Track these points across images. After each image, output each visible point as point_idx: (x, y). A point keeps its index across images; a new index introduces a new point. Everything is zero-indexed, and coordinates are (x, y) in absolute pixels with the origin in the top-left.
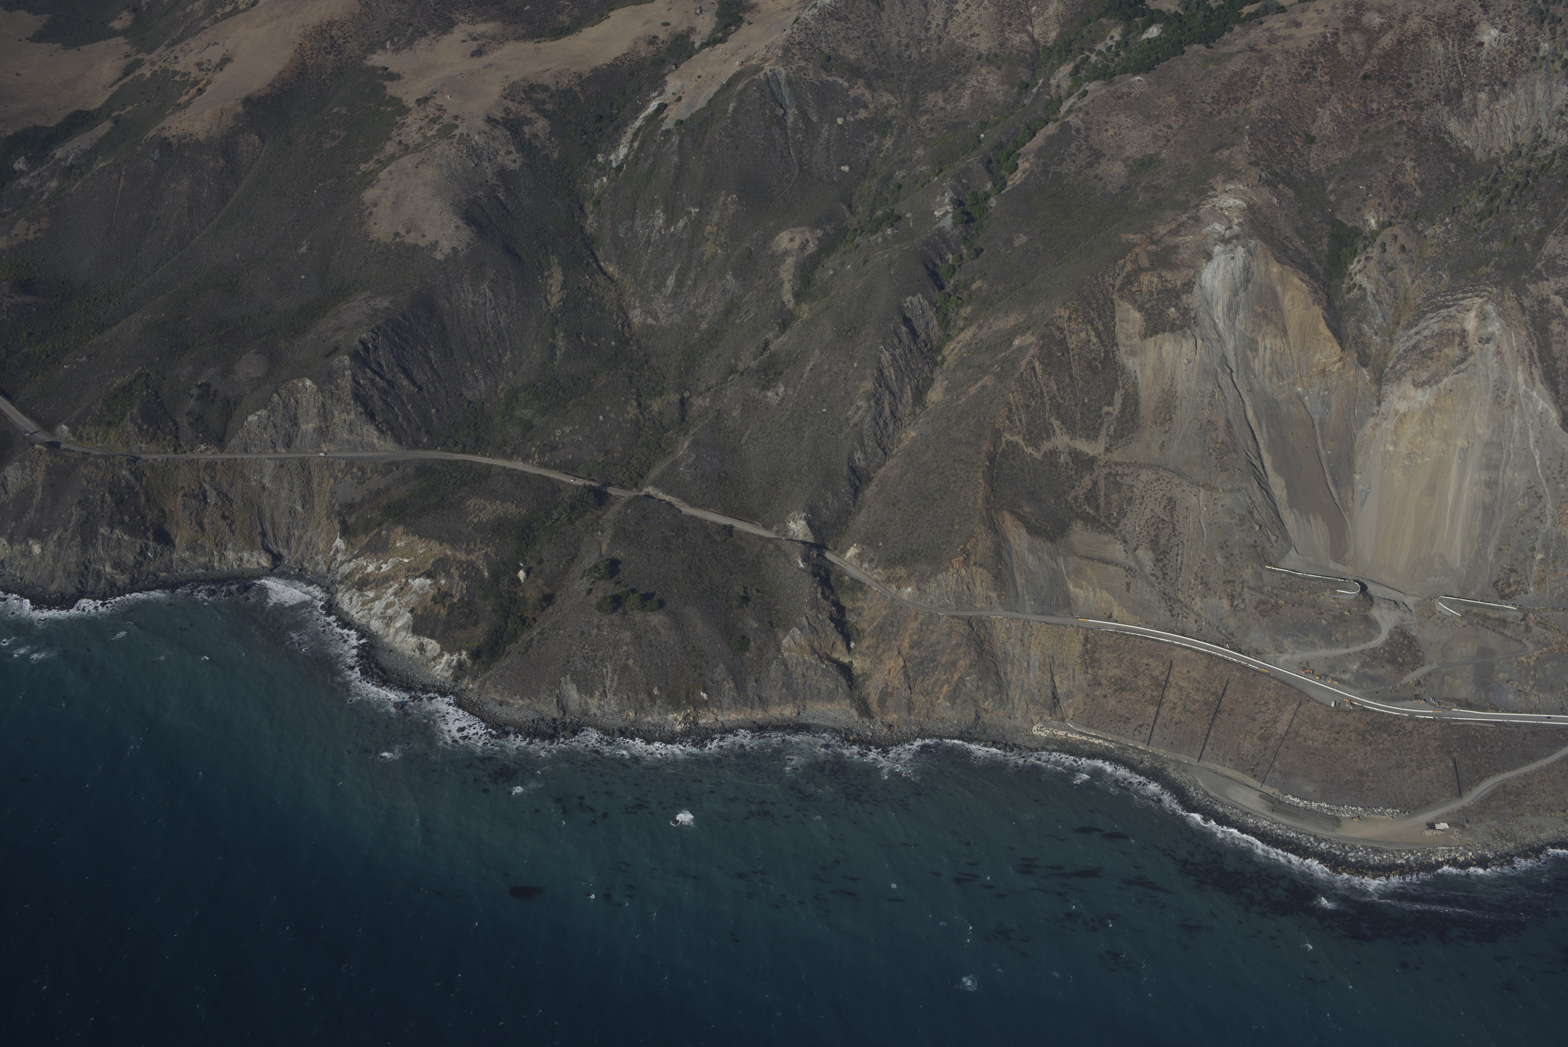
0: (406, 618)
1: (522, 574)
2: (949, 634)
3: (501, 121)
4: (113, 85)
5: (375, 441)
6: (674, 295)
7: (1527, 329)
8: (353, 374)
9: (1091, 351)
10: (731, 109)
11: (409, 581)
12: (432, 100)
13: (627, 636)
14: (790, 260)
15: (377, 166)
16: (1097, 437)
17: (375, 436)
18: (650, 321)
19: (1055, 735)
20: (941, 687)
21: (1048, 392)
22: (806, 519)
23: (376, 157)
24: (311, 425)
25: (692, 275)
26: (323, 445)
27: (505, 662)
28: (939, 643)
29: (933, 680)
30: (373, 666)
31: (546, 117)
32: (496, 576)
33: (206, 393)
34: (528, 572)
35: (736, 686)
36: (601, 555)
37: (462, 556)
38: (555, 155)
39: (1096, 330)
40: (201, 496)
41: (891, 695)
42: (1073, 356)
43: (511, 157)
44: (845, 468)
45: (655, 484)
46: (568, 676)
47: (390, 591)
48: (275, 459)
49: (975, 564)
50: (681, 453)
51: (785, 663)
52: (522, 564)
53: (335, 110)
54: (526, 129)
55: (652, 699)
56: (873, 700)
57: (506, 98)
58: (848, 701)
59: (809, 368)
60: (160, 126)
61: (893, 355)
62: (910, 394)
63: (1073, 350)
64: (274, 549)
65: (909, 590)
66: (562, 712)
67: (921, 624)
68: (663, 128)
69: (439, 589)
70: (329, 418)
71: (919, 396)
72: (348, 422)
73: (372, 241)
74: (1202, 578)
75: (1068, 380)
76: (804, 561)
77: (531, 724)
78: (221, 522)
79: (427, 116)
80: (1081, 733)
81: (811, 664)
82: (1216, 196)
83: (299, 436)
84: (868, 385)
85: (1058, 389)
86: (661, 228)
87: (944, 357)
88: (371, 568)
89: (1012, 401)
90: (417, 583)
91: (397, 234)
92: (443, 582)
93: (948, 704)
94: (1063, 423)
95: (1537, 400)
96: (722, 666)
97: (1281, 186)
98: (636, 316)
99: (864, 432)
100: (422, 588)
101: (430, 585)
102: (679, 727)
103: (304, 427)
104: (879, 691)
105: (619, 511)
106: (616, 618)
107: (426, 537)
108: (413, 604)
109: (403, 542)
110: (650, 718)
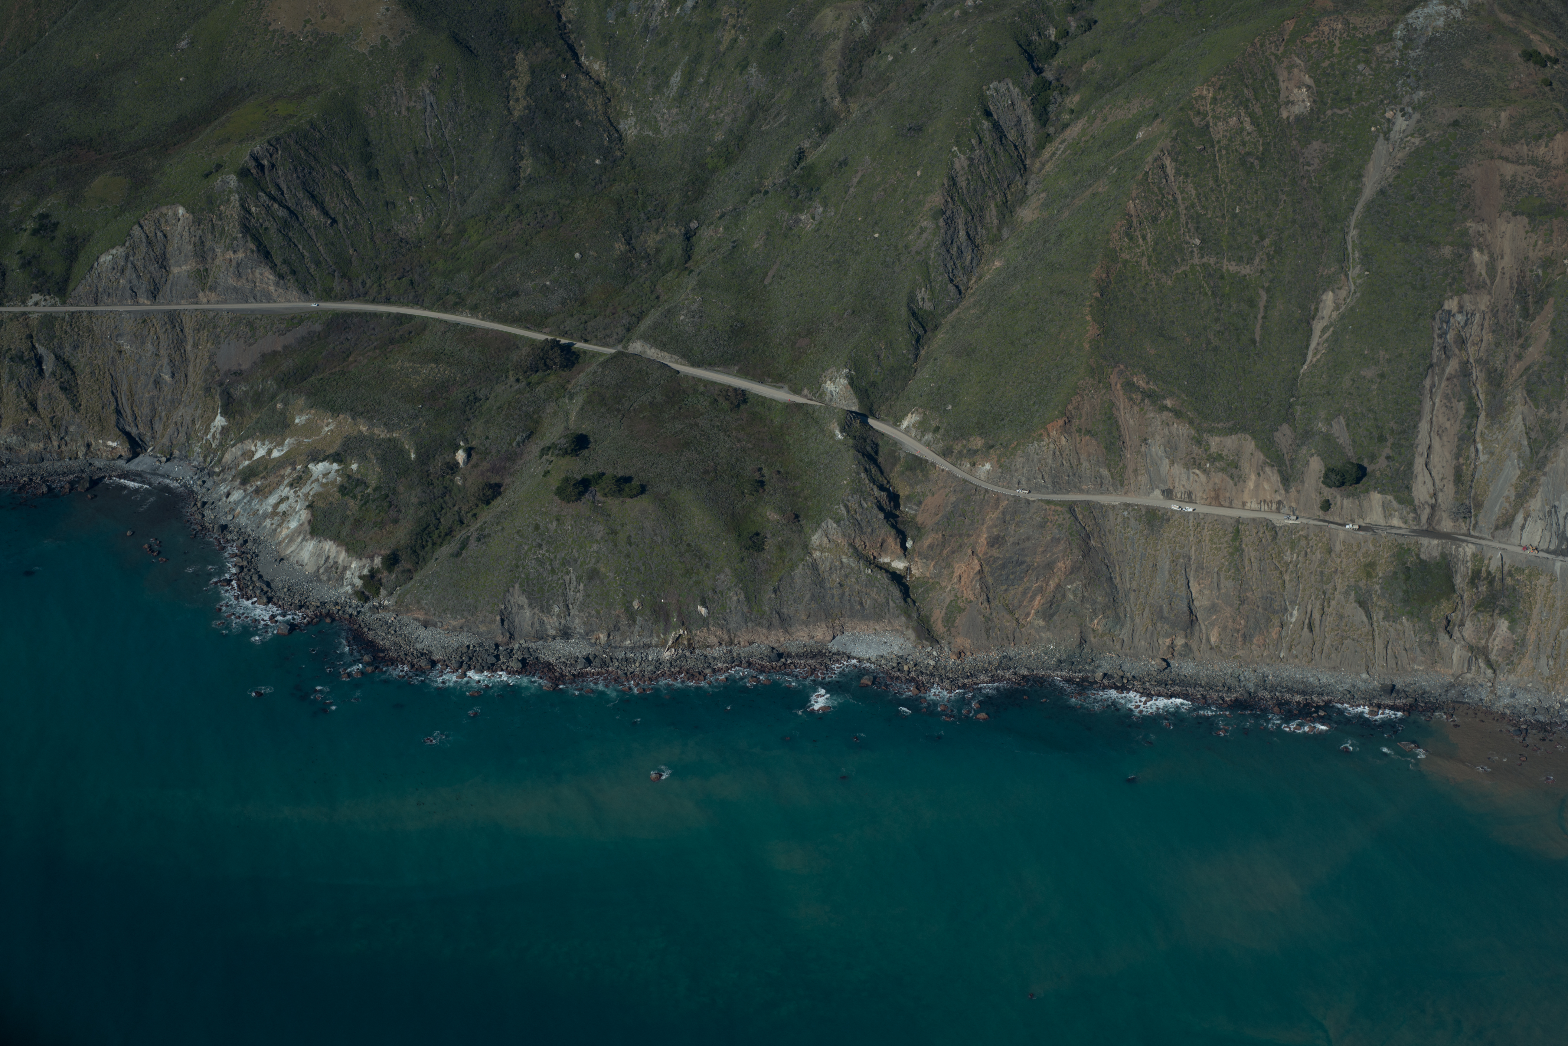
0: (303, 515)
1: (460, 456)
2: (1042, 526)
5: (272, 289)
6: (681, 97)
8: (241, 199)
9: (1244, 144)
11: (310, 466)
13: (599, 530)
14: (836, 45)
17: (271, 283)
18: (648, 133)
20: (1032, 598)
21: (1183, 199)
22: (847, 377)
24: (184, 268)
25: (705, 70)
26: (201, 295)
27: (432, 567)
28: (1028, 538)
29: (1021, 589)
30: (255, 578)
32: (425, 457)
33: (44, 227)
34: (469, 452)
35: (747, 598)
36: (567, 428)
37: (381, 433)
39: (1251, 115)
40: (34, 362)
41: (961, 610)
42: (1219, 151)
44: (904, 310)
45: (646, 338)
46: (517, 586)
47: (285, 481)
48: (135, 312)
49: (1079, 431)
50: (683, 297)
51: (814, 566)
52: (462, 444)
55: (632, 615)
56: (937, 617)
58: (903, 619)
59: (855, 180)
61: (970, 159)
62: (994, 212)
63: (1219, 142)
64: (134, 431)
65: (988, 466)
66: (508, 635)
67: (1004, 513)
69: (349, 476)
70: (209, 259)
71: (1007, 210)
72: (234, 263)
73: (274, 31)
75: (1211, 183)
76: (843, 430)
77: (465, 650)
78: (60, 395)
81: (852, 569)
83: (169, 282)
84: (936, 199)
85: (1198, 196)
86: (663, 10)
87: (1041, 163)
88: (261, 453)
89: (1133, 212)
90: (319, 469)
91: (308, 22)
92: (354, 467)
93: (1042, 623)
94: (1204, 241)
96: (727, 570)
98: (629, 127)
99: (931, 263)
100: (326, 475)
101: (337, 471)
102: (668, 653)
103: (175, 270)
104: (946, 605)
105: (595, 372)
106: (582, 507)
107: (334, 409)
108: (314, 496)
109: (304, 418)
110: (628, 642)
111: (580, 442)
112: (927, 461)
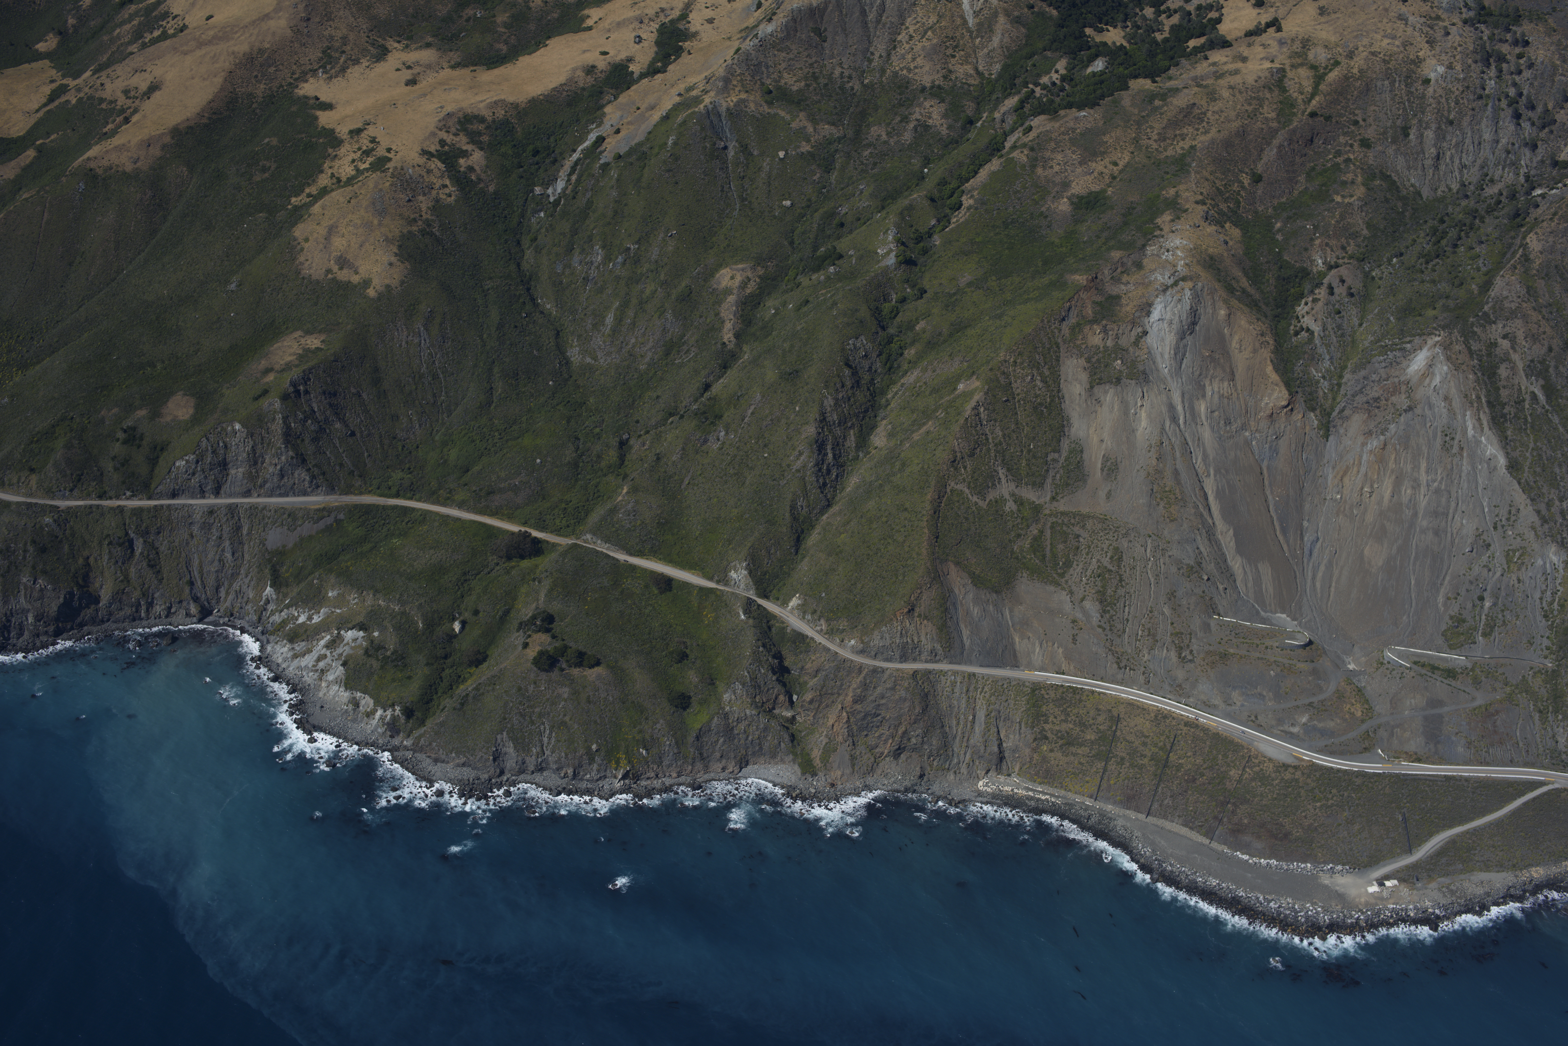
0: (338, 671)
1: (457, 626)
2: (893, 688)
3: (435, 153)
4: (37, 111)
5: (307, 486)
6: (614, 333)
7: (1476, 374)
8: (283, 418)
9: (1036, 396)
10: (670, 142)
11: (342, 632)
12: (365, 132)
13: (565, 692)
14: (731, 299)
15: (308, 200)
16: (1043, 484)
17: (306, 481)
18: (588, 360)
19: (1001, 791)
20: (886, 741)
21: (993, 438)
22: (747, 568)
23: (307, 190)
24: (240, 470)
25: (631, 313)
26: (253, 491)
27: (438, 716)
28: (883, 697)
29: (877, 734)
31: (481, 149)
32: (430, 627)
33: (132, 437)
34: (464, 624)
35: (677, 743)
36: (537, 606)
37: (396, 607)
38: (492, 188)
39: (1041, 375)
40: (127, 544)
41: (834, 750)
42: (1019, 401)
43: (447, 191)
44: (788, 515)
45: (593, 532)
46: (505, 733)
47: (322, 643)
49: (920, 616)
50: (620, 498)
51: (726, 717)
52: (457, 615)
53: (266, 140)
54: (462, 161)
55: (591, 756)
56: (816, 754)
57: (441, 130)
58: (791, 757)
59: (750, 411)
60: (86, 156)
61: (837, 400)
62: (853, 438)
63: (1018, 395)
65: (853, 642)
66: (498, 771)
67: (865, 678)
68: (602, 162)
69: (372, 642)
70: (259, 463)
71: (863, 442)
72: (279, 467)
73: (303, 278)
74: (1149, 629)
75: (1013, 426)
76: (745, 613)
78: (147, 570)
79: (359, 149)
80: (1028, 789)
81: (753, 718)
82: (1163, 236)
83: (229, 481)
84: (811, 430)
85: (1004, 436)
86: (600, 265)
87: (887, 401)
88: (302, 619)
89: (957, 449)
90: (349, 635)
91: (329, 271)
92: (376, 634)
93: (893, 760)
94: (1008, 470)
95: (1486, 446)
96: (661, 721)
97: (1227, 225)
98: (574, 354)
99: (807, 478)
100: (355, 640)
101: (363, 637)
102: (618, 784)
103: (233, 472)
104: (822, 746)
105: (557, 561)
106: (553, 675)
107: (358, 587)
108: (346, 657)
109: (335, 592)
110: (588, 776)
111: (549, 621)
112: (807, 636)
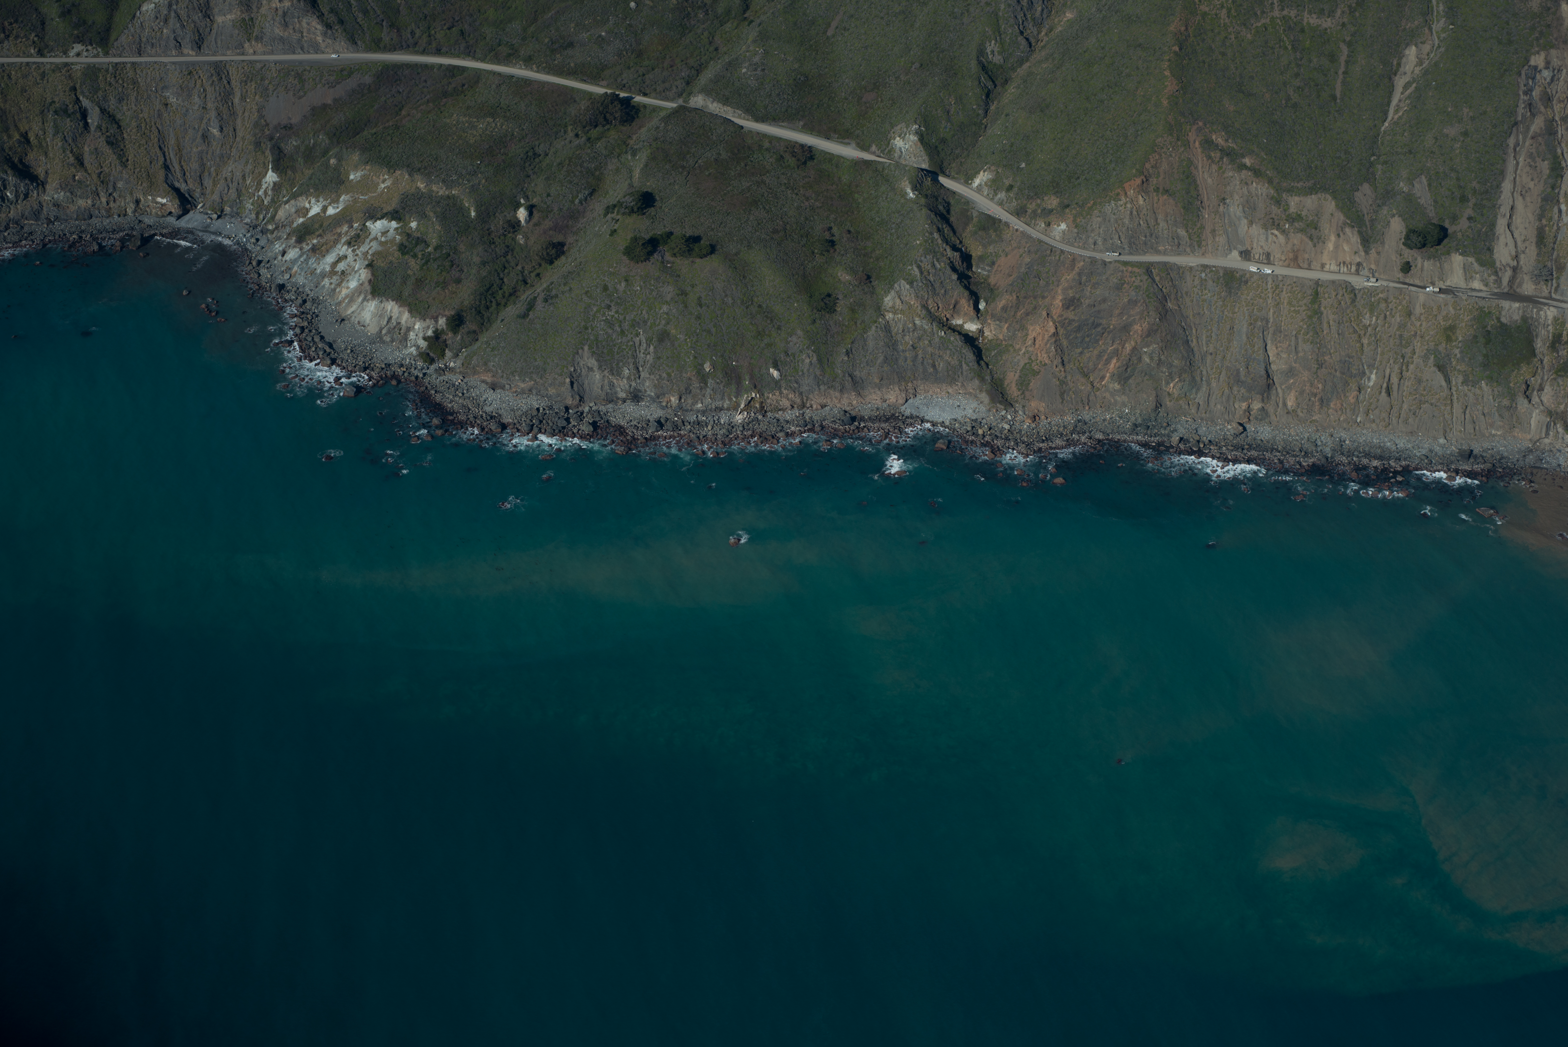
0: (362, 275)
1: (522, 214)
2: (1119, 287)
5: (319, 39)
11: (368, 224)
13: (669, 291)
17: (319, 33)
20: (1108, 362)
22: (917, 133)
24: (229, 17)
26: (247, 45)
27: (497, 328)
28: (1104, 300)
29: (1096, 352)
30: (317, 339)
32: (485, 215)
34: (531, 209)
35: (820, 361)
36: (631, 185)
37: (440, 190)
40: (78, 115)
41: (1036, 373)
44: (974, 64)
45: (707, 91)
46: (586, 348)
47: (342, 239)
48: (180, 63)
49: (1157, 190)
50: (744, 49)
51: (887, 328)
52: (522, 201)
55: (703, 378)
56: (1011, 380)
58: (976, 382)
64: (183, 187)
65: (1063, 226)
66: (578, 398)
67: (1079, 274)
69: (408, 235)
70: (254, 7)
72: (280, 12)
76: (914, 189)
77: (535, 413)
78: (107, 150)
81: (925, 331)
83: (214, 32)
88: (315, 210)
90: (377, 227)
92: (414, 225)
93: (1117, 386)
96: (799, 332)
99: (1001, 14)
100: (385, 233)
101: (396, 229)
102: (740, 416)
103: (220, 19)
104: (1020, 368)
105: (658, 128)
106: (651, 267)
107: (390, 165)
108: (373, 255)
109: (359, 174)
110: (700, 405)
111: (646, 201)
112: (1000, 221)
